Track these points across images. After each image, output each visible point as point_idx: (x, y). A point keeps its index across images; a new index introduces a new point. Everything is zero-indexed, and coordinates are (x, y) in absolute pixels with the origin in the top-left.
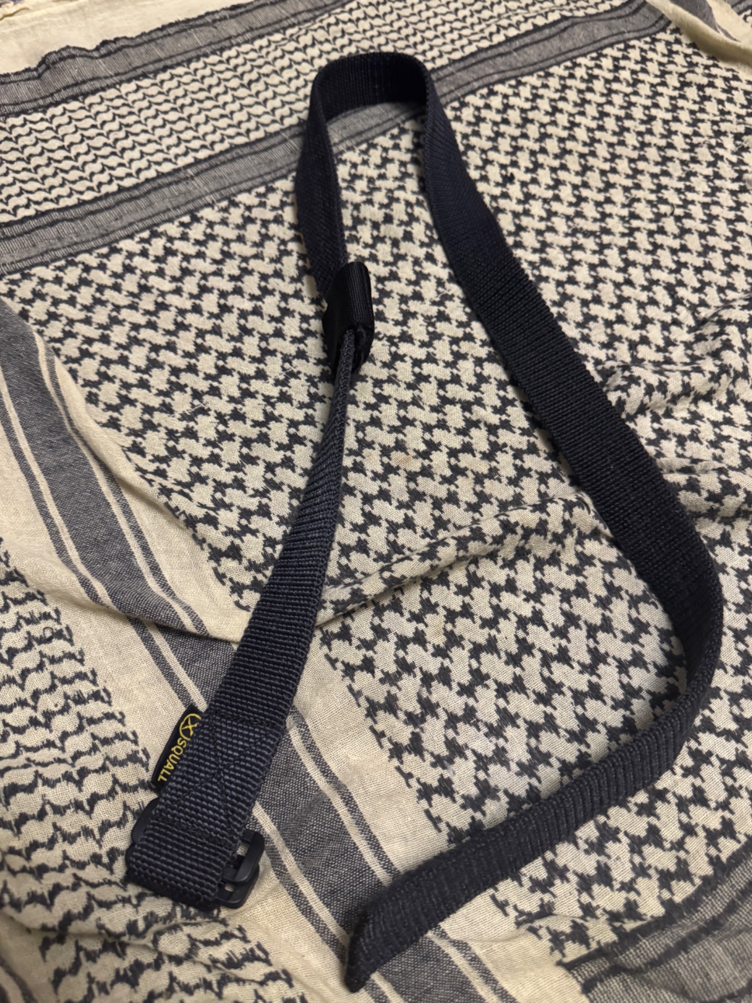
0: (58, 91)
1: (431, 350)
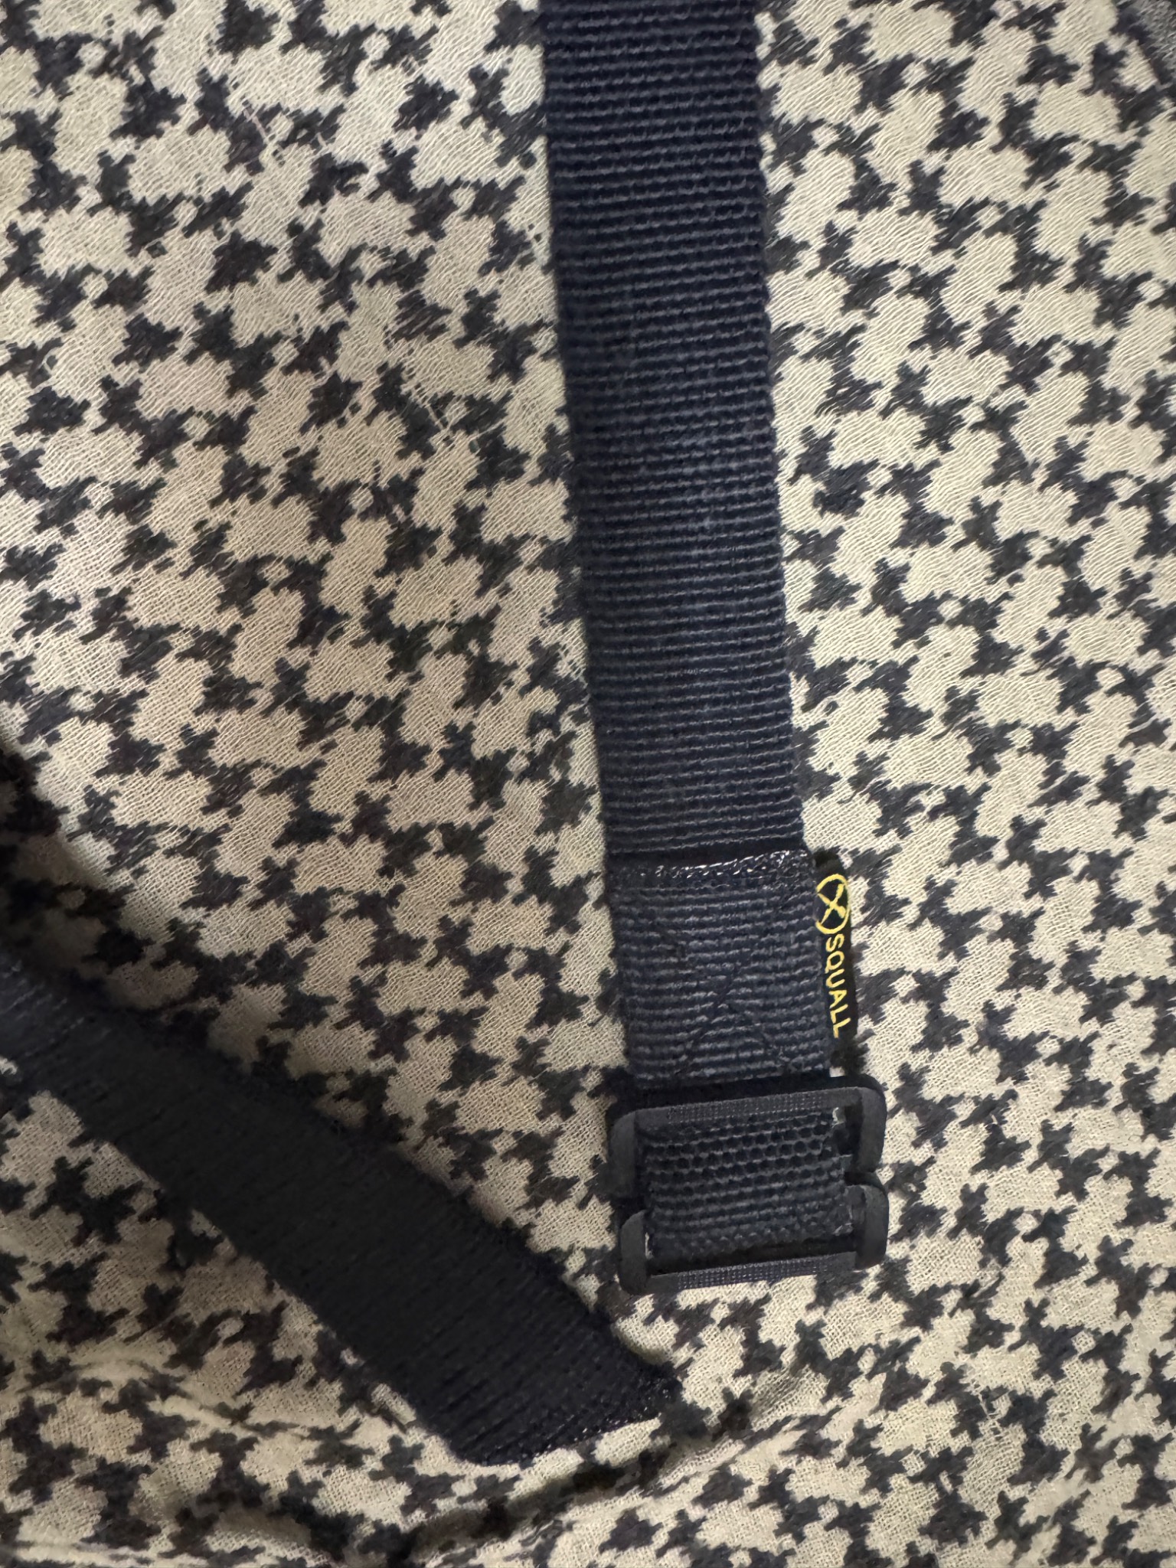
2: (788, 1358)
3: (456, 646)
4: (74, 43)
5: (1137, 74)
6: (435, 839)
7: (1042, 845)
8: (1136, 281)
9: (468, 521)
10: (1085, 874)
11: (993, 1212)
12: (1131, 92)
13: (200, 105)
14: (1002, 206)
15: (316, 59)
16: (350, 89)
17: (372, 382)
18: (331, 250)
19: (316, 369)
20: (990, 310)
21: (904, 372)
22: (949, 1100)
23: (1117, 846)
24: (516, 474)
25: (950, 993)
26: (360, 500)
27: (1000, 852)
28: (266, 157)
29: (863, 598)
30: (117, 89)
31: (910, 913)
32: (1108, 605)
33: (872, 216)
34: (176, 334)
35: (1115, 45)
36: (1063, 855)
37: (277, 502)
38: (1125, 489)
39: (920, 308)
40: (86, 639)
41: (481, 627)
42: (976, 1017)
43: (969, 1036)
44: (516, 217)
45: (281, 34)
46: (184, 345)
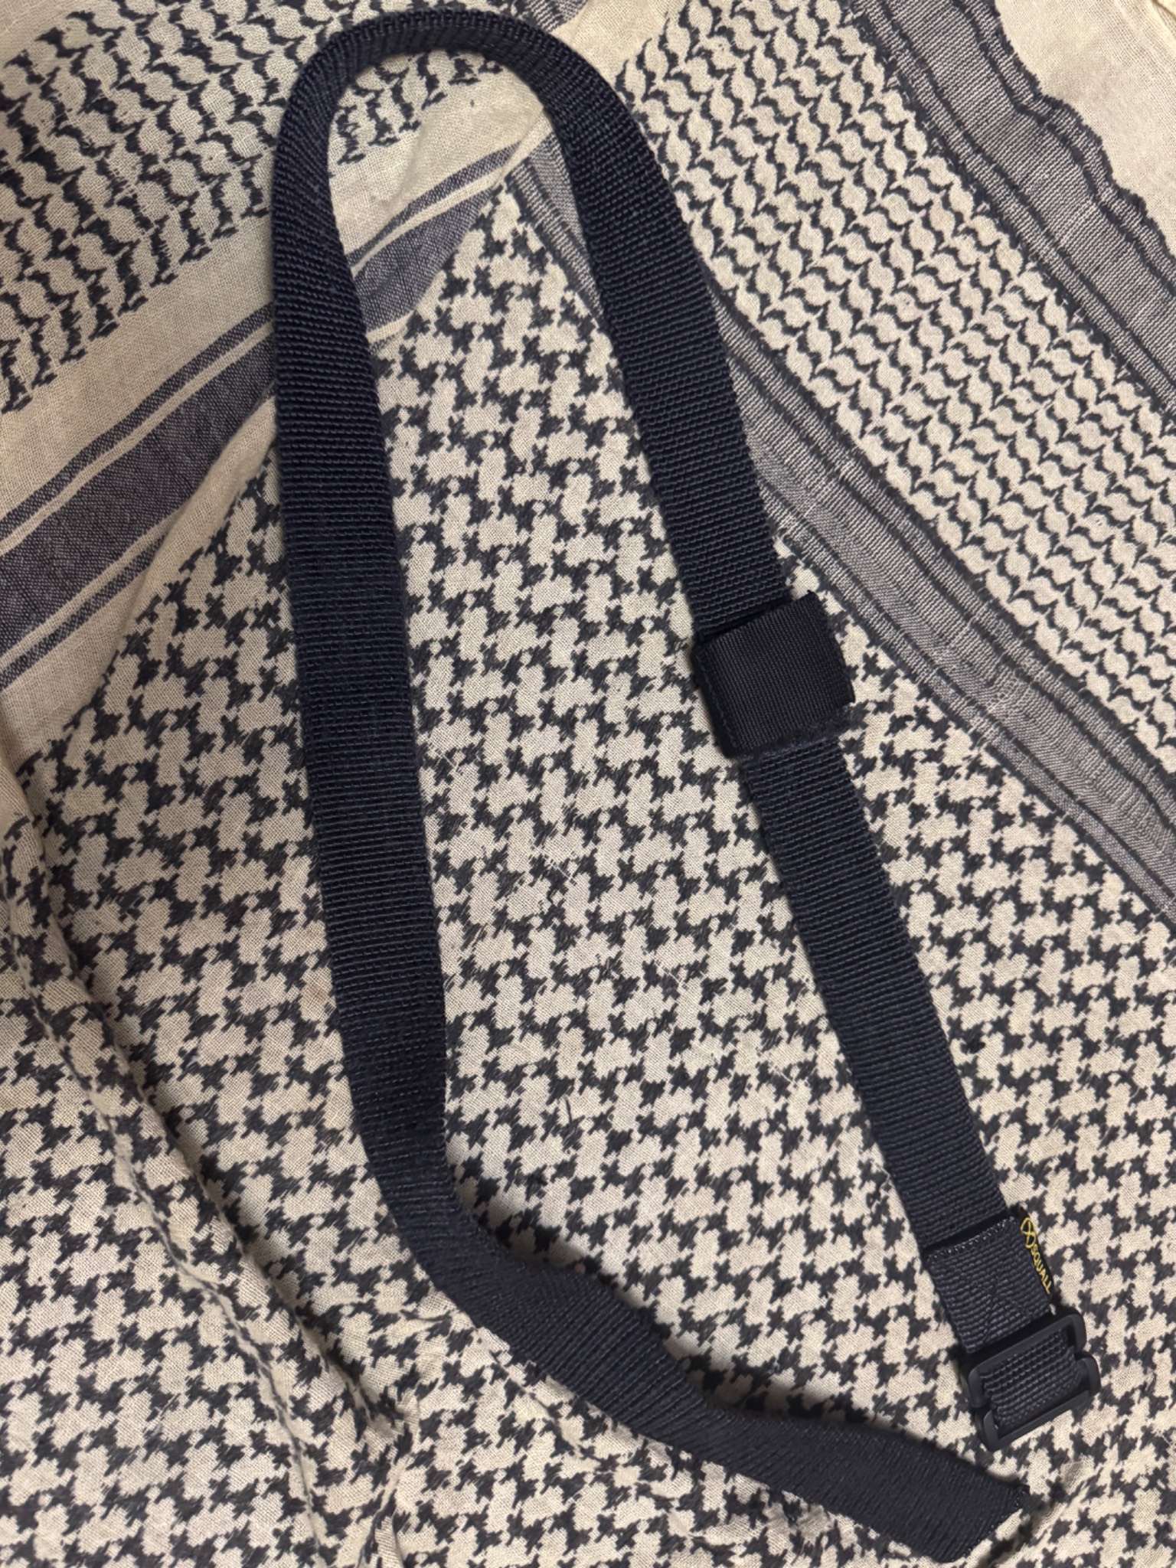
0: (989, 160)
1: (550, 984)
2: (1071, 1454)
3: (825, 1177)
4: (585, 973)
5: (1042, 810)
6: (841, 1271)
7: (1109, 1164)
8: (1070, 900)
9: (813, 1118)
10: (1133, 1170)
11: (1141, 1346)
12: (1042, 818)
13: (646, 978)
14: (1003, 889)
15: (691, 939)
16: (708, 946)
17: (755, 1072)
18: (721, 1020)
19: (728, 1075)
20: (1012, 936)
21: (983, 977)
22: (1105, 1300)
23: (1141, 1152)
24: (829, 1089)
25: (1090, 1249)
26: (764, 1127)
27: (1091, 1175)
28: (680, 990)
29: (996, 1084)
30: (608, 984)
31: (1061, 1219)
32: (1104, 1046)
33: (948, 914)
34: (663, 1084)
35: (1028, 801)
36: (1119, 1166)
37: (728, 1143)
38: (1095, 992)
39: (981, 947)
40: (660, 1240)
41: (833, 1165)
42: (1105, 1256)
43: (1105, 1266)
44: (795, 975)
45: (673, 934)
46: (668, 1087)
